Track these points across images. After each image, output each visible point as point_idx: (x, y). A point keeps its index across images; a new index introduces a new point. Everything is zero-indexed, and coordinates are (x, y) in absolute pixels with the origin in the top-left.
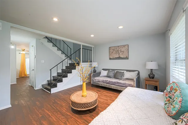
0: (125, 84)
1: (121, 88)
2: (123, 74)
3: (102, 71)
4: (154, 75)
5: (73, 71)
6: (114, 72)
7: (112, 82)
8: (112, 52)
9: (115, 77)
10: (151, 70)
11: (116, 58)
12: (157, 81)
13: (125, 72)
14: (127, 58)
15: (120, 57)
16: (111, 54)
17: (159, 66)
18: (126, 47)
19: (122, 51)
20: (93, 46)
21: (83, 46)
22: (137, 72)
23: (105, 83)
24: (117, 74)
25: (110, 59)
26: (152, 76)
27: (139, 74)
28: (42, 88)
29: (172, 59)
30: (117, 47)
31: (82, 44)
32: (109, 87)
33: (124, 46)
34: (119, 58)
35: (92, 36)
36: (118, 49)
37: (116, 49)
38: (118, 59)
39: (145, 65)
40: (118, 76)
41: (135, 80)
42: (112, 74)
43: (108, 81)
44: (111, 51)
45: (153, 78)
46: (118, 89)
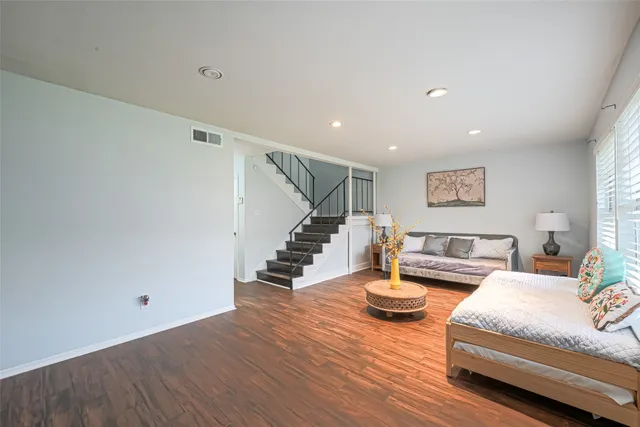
0: (482, 268)
1: (471, 279)
2: (470, 246)
3: (408, 237)
4: (559, 247)
5: (332, 236)
6: (443, 240)
7: (445, 264)
8: (437, 188)
9: (448, 252)
10: (551, 233)
11: (448, 202)
12: (566, 262)
13: (477, 239)
14: (481, 203)
15: (459, 200)
16: (433, 190)
17: (571, 224)
18: (479, 173)
19: (467, 183)
20: (374, 170)
21: (354, 170)
22: (511, 240)
23: (421, 267)
24: (455, 246)
25: (430, 205)
26: (552, 248)
27: (515, 245)
28: (256, 279)
29: (603, 207)
30: (452, 173)
31: (351, 164)
32: (437, 277)
33: (473, 170)
34: (459, 203)
35: (393, 148)
36: (454, 178)
37: (448, 179)
38: (455, 206)
39: (534, 222)
40: (457, 250)
41: (510, 259)
42: (437, 245)
43: (432, 264)
44: (434, 183)
45: (555, 254)
46: (464, 282)
